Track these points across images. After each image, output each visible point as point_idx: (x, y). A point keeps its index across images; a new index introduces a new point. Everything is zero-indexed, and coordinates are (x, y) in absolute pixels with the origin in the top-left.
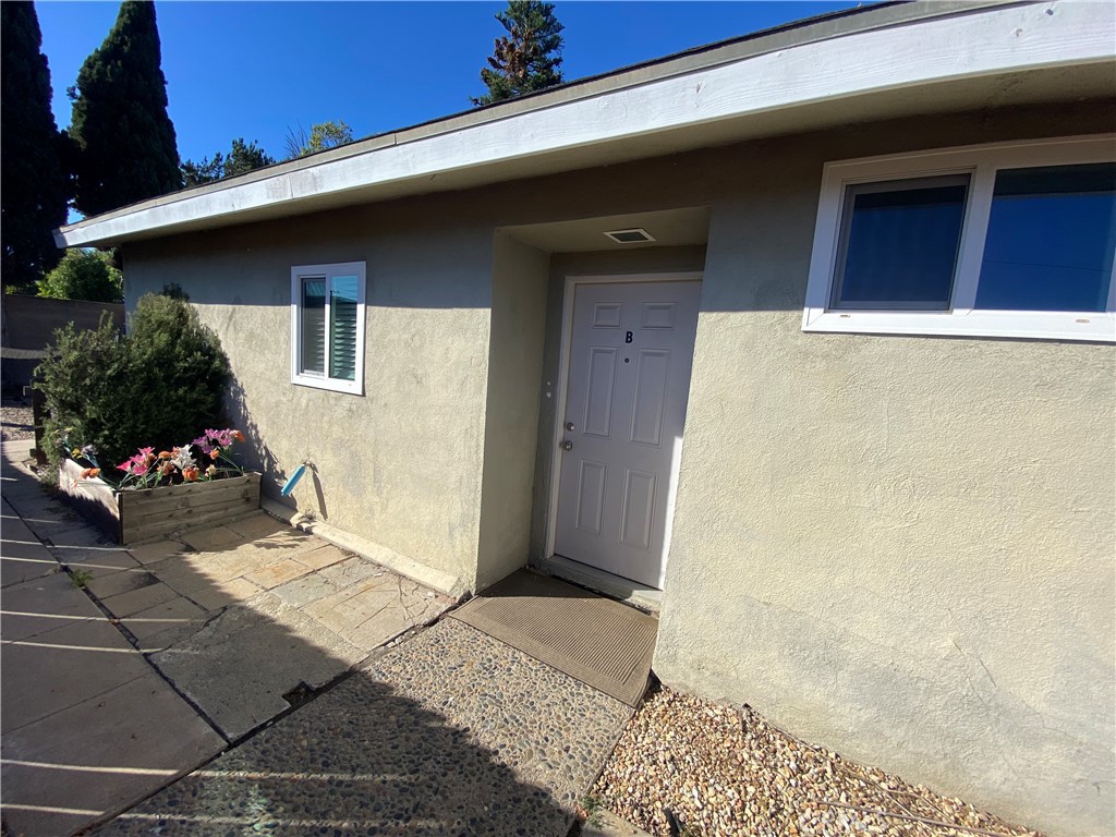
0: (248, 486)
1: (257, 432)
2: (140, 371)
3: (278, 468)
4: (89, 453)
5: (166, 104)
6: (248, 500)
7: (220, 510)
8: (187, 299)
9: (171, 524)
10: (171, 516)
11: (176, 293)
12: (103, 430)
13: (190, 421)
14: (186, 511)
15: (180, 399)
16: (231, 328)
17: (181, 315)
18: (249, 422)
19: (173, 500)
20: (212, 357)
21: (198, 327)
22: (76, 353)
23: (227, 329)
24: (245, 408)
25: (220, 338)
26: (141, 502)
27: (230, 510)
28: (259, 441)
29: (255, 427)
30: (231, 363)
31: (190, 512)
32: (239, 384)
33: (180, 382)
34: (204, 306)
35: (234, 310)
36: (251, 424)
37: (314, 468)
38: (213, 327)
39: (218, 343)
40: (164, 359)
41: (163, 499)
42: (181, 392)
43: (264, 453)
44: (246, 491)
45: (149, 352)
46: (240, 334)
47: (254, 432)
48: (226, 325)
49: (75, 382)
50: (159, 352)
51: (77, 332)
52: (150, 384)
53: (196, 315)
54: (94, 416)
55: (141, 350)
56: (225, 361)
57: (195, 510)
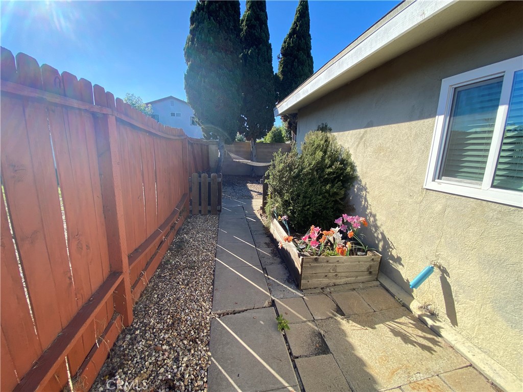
0: (372, 263)
1: (375, 220)
2: (308, 173)
3: (394, 253)
4: (285, 220)
5: (311, 49)
6: (370, 273)
7: (352, 277)
8: (330, 130)
9: (325, 281)
10: (326, 276)
11: (324, 129)
12: (290, 206)
13: (331, 206)
14: (334, 274)
15: (327, 192)
16: (361, 145)
17: (326, 141)
18: (368, 211)
19: (329, 266)
20: (345, 165)
21: (335, 147)
22: (283, 165)
23: (358, 146)
24: (366, 200)
25: (351, 152)
26: (313, 265)
27: (359, 278)
28: (376, 227)
29: (374, 216)
30: (358, 169)
31: (336, 275)
32: (363, 183)
33: (326, 182)
34: (341, 133)
35: (366, 132)
36: (371, 213)
37: (444, 271)
38: (346, 146)
39: (349, 155)
40: (320, 167)
41: (323, 264)
42: (328, 187)
43: (380, 236)
44: (371, 266)
45: (313, 163)
46: (369, 149)
47: (372, 219)
48: (357, 143)
49: (280, 180)
50: (318, 163)
51: (283, 153)
52: (312, 182)
53: (334, 139)
54: (287, 199)
55: (309, 162)
56: (353, 168)
57: (339, 274)
